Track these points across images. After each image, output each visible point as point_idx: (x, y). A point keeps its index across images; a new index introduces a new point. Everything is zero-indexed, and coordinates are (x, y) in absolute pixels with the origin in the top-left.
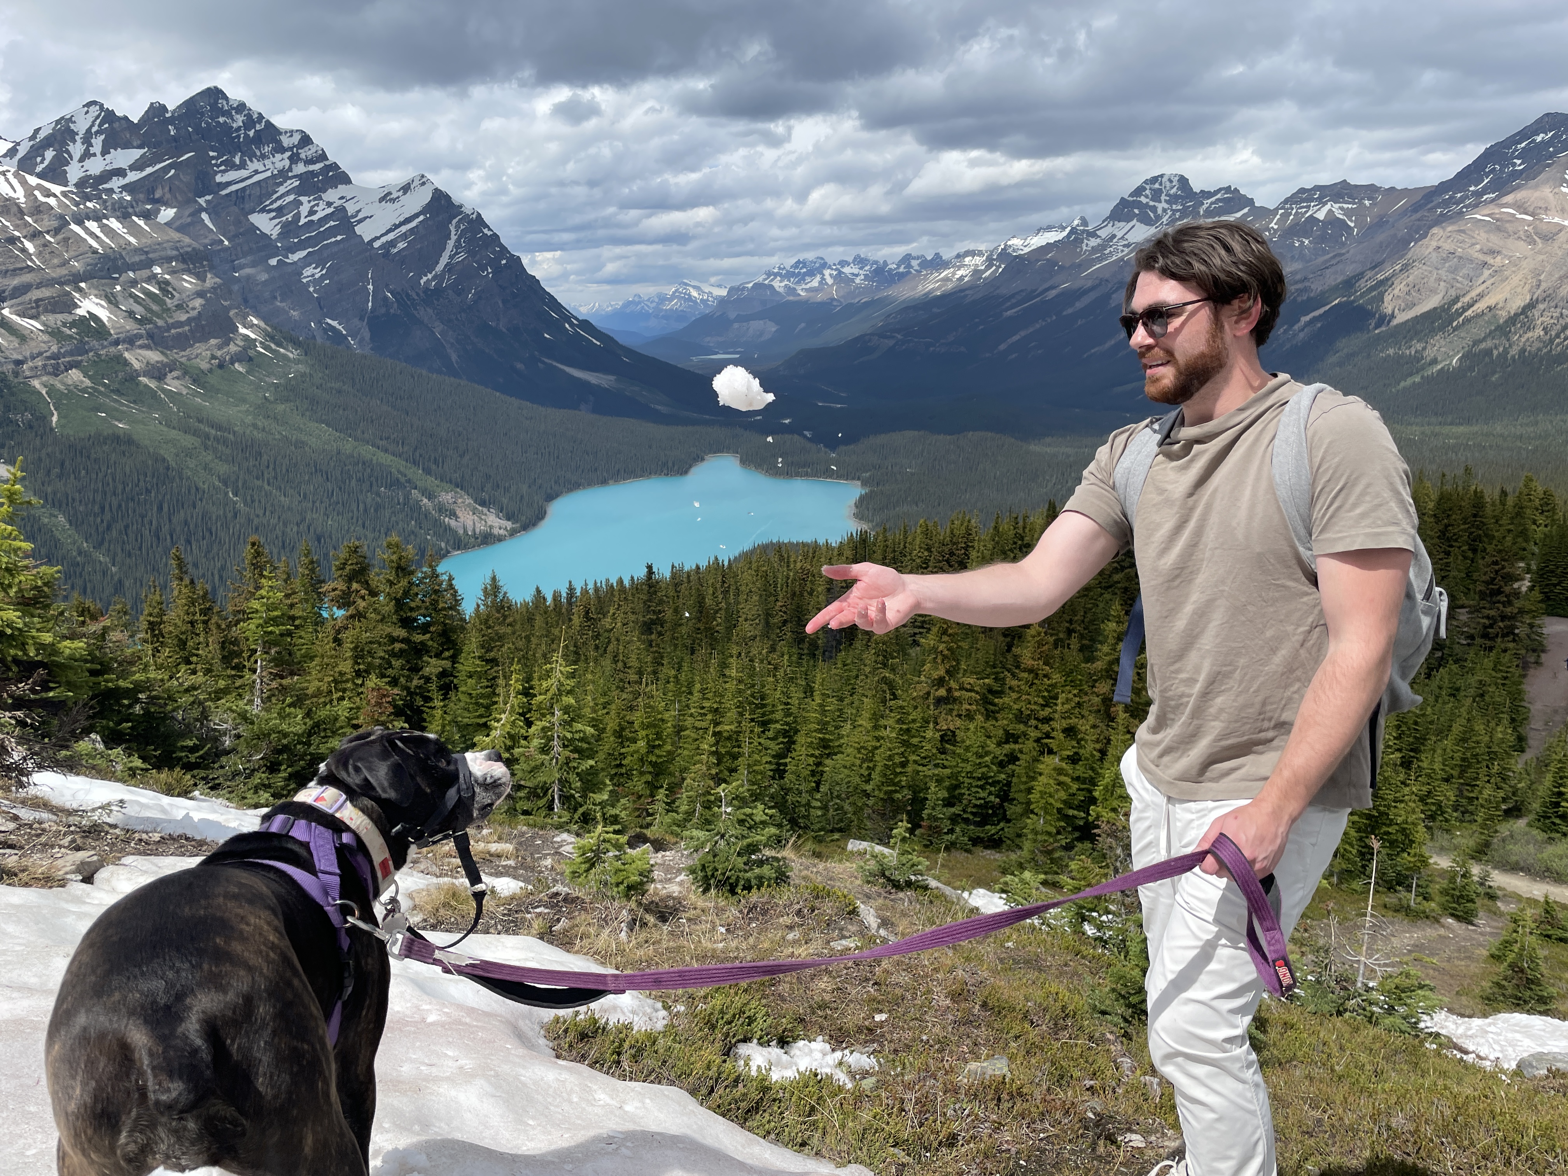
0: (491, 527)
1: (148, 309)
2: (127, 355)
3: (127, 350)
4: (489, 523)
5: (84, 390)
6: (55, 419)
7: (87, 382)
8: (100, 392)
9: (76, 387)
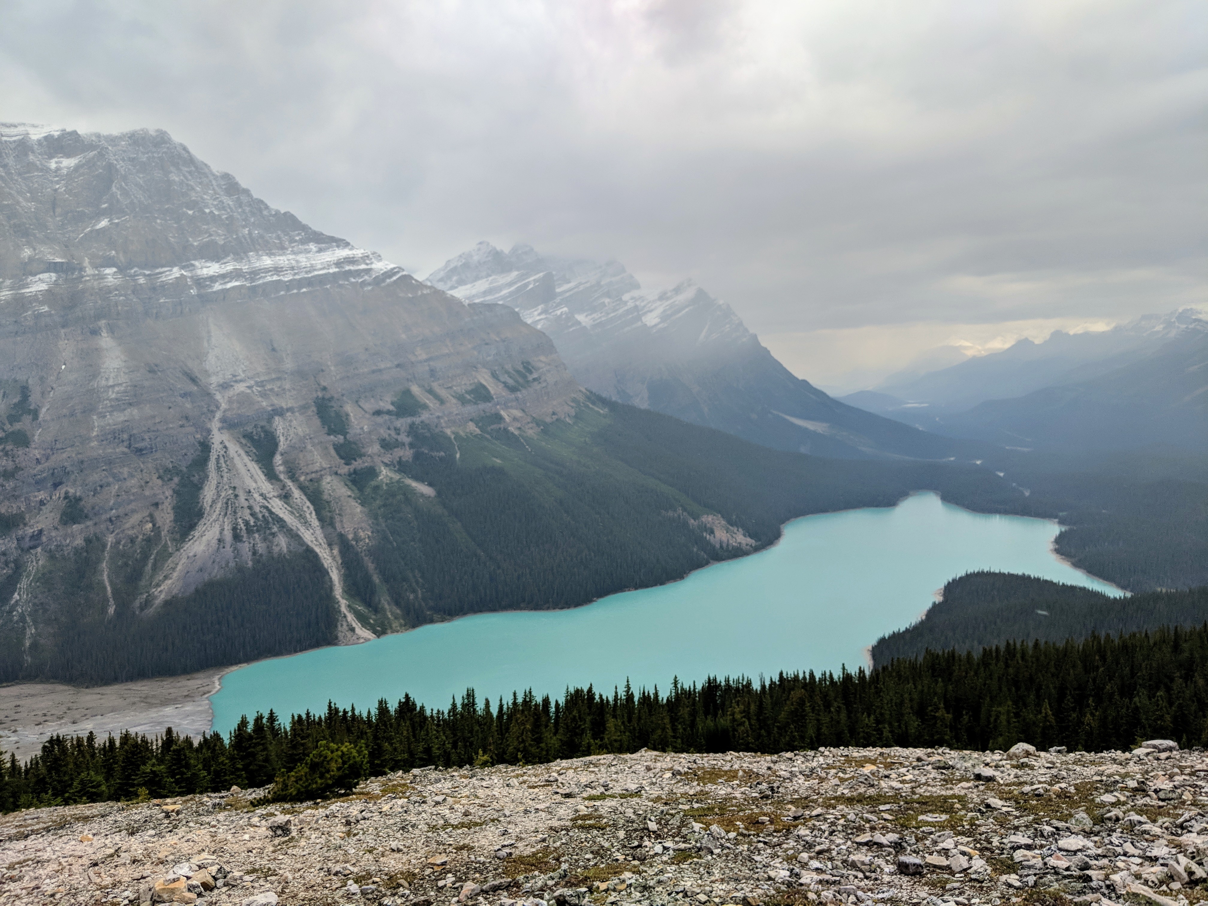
0: (740, 543)
1: (517, 381)
2: (502, 413)
3: (503, 409)
4: (739, 541)
5: (476, 436)
6: (458, 456)
7: (478, 431)
8: (486, 439)
9: (471, 434)
